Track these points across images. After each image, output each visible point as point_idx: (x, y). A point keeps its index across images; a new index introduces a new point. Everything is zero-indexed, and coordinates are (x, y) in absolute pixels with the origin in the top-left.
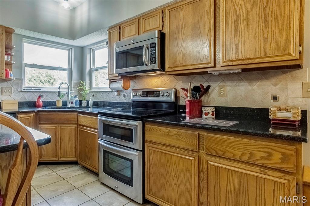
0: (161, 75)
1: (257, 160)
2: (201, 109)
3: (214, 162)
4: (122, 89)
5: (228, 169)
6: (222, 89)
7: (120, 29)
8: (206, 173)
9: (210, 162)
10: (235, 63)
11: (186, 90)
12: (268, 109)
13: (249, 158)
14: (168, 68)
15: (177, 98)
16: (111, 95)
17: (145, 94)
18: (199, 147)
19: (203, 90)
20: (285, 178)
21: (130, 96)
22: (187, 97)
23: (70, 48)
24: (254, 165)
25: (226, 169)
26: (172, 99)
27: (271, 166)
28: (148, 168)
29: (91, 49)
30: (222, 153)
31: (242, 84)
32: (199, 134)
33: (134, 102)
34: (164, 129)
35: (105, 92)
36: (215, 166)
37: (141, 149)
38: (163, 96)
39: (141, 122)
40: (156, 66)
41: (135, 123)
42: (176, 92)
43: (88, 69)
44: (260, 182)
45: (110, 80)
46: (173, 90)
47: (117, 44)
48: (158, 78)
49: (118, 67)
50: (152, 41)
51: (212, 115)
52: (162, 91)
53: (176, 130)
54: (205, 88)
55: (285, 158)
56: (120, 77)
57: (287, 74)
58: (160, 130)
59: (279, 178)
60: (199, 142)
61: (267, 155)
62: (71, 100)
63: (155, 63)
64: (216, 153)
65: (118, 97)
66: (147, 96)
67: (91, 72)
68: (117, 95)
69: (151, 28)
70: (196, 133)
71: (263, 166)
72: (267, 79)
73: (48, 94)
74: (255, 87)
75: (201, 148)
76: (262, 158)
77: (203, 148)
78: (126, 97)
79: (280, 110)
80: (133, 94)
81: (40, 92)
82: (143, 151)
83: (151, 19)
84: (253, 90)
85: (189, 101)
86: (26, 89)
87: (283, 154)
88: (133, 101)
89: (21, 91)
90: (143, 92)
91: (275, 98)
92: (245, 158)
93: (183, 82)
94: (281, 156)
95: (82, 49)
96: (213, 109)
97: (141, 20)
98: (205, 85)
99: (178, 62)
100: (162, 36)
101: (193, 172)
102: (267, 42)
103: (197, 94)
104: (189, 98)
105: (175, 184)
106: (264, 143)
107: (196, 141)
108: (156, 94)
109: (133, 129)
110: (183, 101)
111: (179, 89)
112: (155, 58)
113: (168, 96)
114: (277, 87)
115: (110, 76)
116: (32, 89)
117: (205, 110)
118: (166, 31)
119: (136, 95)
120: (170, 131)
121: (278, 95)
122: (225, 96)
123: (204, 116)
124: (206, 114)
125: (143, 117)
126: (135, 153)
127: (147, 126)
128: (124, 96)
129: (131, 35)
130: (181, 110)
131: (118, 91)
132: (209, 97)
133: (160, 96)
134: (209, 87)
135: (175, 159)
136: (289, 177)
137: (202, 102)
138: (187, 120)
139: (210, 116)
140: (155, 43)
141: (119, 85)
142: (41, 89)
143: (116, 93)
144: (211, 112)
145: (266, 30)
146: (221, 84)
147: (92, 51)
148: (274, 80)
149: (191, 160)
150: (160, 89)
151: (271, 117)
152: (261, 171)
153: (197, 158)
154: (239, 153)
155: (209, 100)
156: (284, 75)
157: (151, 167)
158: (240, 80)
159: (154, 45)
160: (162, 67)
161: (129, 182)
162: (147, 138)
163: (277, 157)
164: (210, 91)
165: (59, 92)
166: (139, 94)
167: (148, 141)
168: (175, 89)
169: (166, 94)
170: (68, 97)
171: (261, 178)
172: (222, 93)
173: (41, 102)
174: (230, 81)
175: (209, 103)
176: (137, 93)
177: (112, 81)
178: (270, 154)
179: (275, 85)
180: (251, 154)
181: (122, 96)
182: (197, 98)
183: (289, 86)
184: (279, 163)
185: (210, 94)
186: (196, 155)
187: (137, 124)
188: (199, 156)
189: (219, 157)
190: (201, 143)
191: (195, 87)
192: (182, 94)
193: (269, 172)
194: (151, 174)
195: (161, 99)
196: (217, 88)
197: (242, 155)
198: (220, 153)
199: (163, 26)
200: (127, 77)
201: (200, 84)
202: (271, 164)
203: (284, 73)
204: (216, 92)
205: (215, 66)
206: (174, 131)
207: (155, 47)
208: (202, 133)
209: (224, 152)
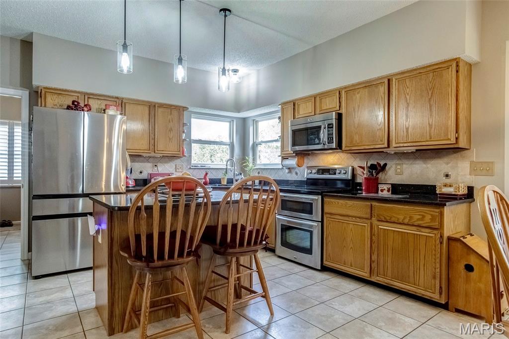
0: (338, 152)
1: (414, 222)
2: (378, 186)
3: (384, 226)
4: (296, 166)
5: (394, 231)
6: (399, 167)
7: (294, 105)
8: (377, 235)
9: (380, 227)
10: (405, 145)
11: (363, 168)
12: (435, 186)
13: (409, 220)
14: (346, 147)
15: (354, 175)
16: (281, 173)
17: (321, 171)
18: (371, 216)
19: (379, 168)
20: (433, 232)
21: (304, 173)
22: (364, 174)
23: (231, 120)
24: (413, 225)
25: (392, 230)
26: (349, 177)
27: (424, 225)
28: (326, 238)
29: (254, 120)
30: (389, 218)
31: (418, 162)
32: (371, 205)
33: (309, 181)
34: (341, 202)
35: (273, 169)
36: (384, 229)
37: (320, 220)
38: (340, 173)
39: (320, 196)
40: (334, 145)
41: (315, 197)
42: (353, 169)
43: (251, 143)
44: (417, 238)
45: (282, 157)
46: (350, 168)
47: (291, 122)
48: (334, 155)
49: (294, 144)
50: (330, 122)
51: (388, 191)
52: (339, 168)
53: (353, 202)
54: (382, 165)
55: (433, 219)
56: (294, 155)
57: (457, 154)
58: (338, 203)
59: (429, 233)
60: (371, 211)
61: (421, 217)
62: (236, 178)
63: (333, 143)
64: (385, 218)
65: (289, 174)
66: (323, 174)
67: (255, 146)
68: (288, 173)
69: (328, 108)
70: (369, 203)
71: (419, 226)
72: (440, 157)
73: (212, 171)
74: (429, 166)
75: (373, 216)
76: (418, 220)
77: (375, 215)
78: (299, 175)
79: (445, 186)
80: (307, 171)
81: (205, 169)
82: (322, 222)
83: (327, 99)
84: (428, 168)
85: (365, 178)
86: (195, 166)
87: (432, 215)
88: (307, 179)
89: (190, 168)
90: (319, 170)
91: (447, 176)
92: (406, 221)
93: (360, 160)
94: (431, 217)
95: (244, 120)
96: (390, 186)
97: (318, 99)
98: (382, 163)
99: (354, 142)
100: (340, 117)
101: (366, 236)
102: (432, 128)
103: (374, 171)
104: (365, 176)
105: (351, 248)
106: (419, 208)
107: (369, 210)
108: (333, 171)
109: (312, 203)
110: (360, 179)
111: (356, 166)
112: (333, 138)
113: (345, 173)
114: (449, 165)
115: (283, 153)
116: (199, 165)
117: (381, 187)
118: (343, 111)
119: (311, 173)
120: (346, 203)
121: (450, 173)
122: (401, 174)
123: (380, 192)
124: (382, 191)
125: (322, 192)
126: (315, 224)
127: (326, 200)
128: (297, 174)
129: (307, 112)
130: (358, 188)
131: (289, 168)
132: (386, 174)
133: (337, 174)
134: (385, 165)
135: (351, 226)
136: (435, 232)
137: (379, 180)
138: (364, 194)
139: (385, 192)
140: (332, 124)
141: (293, 162)
142: (206, 166)
143: (287, 171)
144: (386, 189)
145: (431, 117)
146: (397, 162)
147: (255, 122)
148: (446, 160)
149: (365, 226)
150: (336, 166)
151: (437, 192)
152: (418, 229)
153: (369, 224)
154: (401, 217)
155: (386, 177)
156: (455, 155)
157: (330, 237)
158: (416, 158)
159: (331, 126)
160: (340, 145)
161: (308, 251)
162: (326, 210)
163: (428, 218)
164: (387, 168)
165: (226, 169)
166: (314, 171)
167: (326, 213)
168: (352, 167)
169: (343, 172)
170: (234, 174)
171: (417, 234)
172: (399, 171)
173: (208, 179)
174: (406, 159)
175: (386, 181)
176: (312, 171)
177: (284, 158)
178: (424, 216)
179: (447, 164)
180: (411, 218)
181: (294, 173)
182: (373, 176)
183: (459, 165)
184: (429, 223)
185: (387, 172)
186: (369, 221)
187: (317, 198)
188: (371, 223)
189: (387, 222)
190: (373, 212)
191: (372, 165)
192: (359, 171)
193: (423, 230)
194: (330, 241)
195: (337, 176)
196: (394, 166)
197: (404, 219)
198: (388, 218)
199: (340, 107)
200: (301, 155)
201: (377, 163)
202: (424, 223)
203: (455, 153)
204: (393, 169)
205: (389, 146)
206: (350, 203)
207: (333, 127)
208: (375, 204)
209: (391, 218)
